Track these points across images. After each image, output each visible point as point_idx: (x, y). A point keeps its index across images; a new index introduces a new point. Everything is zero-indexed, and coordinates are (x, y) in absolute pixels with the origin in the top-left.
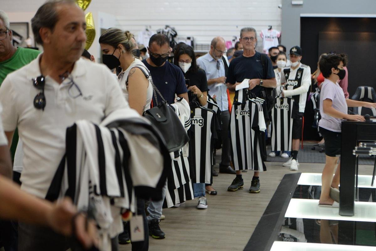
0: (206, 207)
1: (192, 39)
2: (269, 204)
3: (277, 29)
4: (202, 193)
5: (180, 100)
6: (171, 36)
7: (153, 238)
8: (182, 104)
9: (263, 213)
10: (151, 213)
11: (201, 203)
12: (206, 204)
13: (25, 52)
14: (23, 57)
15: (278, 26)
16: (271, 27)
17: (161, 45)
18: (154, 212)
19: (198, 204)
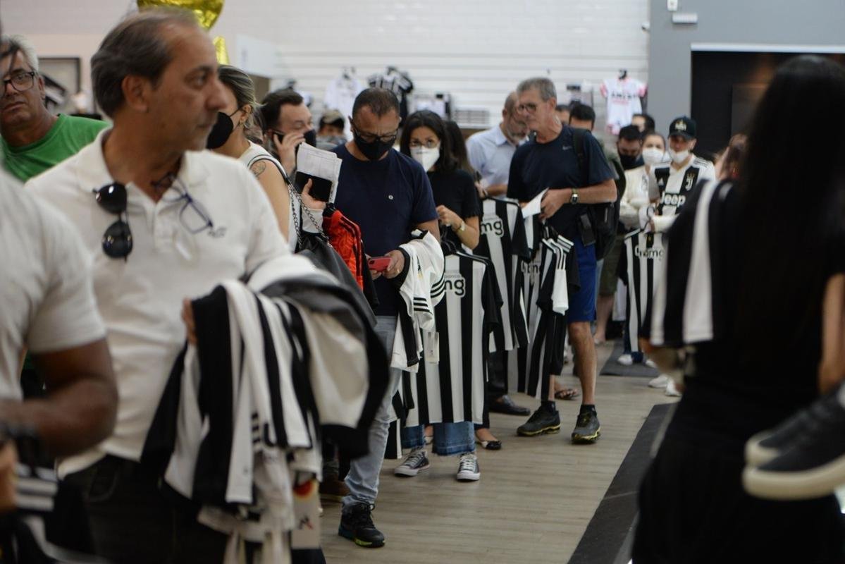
0: (477, 476)
1: (446, 99)
2: (618, 472)
3: (640, 78)
4: (466, 445)
5: (421, 237)
6: (400, 93)
7: (358, 544)
8: (425, 244)
9: (604, 492)
10: (353, 490)
11: (465, 467)
12: (478, 470)
13: (75, 124)
14: (69, 136)
15: (641, 71)
16: (625, 72)
17: (381, 112)
18: (360, 488)
19: (460, 470)
